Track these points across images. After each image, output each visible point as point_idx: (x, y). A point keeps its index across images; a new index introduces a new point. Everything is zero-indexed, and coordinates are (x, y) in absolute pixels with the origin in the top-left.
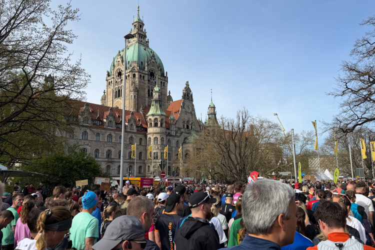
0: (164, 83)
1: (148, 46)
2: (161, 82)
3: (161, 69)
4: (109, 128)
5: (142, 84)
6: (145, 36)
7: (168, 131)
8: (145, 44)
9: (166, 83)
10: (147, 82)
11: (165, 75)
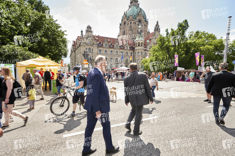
0: (146, 25)
1: (139, 7)
2: (145, 25)
3: (145, 18)
4: (116, 48)
5: (135, 26)
6: (138, 1)
7: (145, 48)
8: (137, 6)
9: (147, 24)
10: (137, 25)
11: (147, 21)
